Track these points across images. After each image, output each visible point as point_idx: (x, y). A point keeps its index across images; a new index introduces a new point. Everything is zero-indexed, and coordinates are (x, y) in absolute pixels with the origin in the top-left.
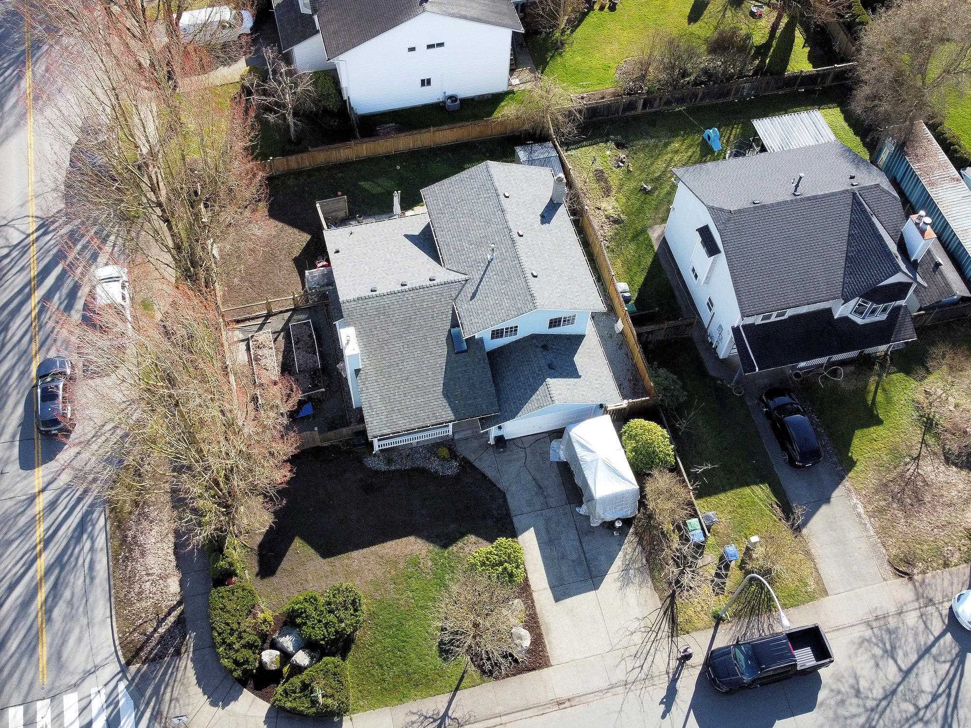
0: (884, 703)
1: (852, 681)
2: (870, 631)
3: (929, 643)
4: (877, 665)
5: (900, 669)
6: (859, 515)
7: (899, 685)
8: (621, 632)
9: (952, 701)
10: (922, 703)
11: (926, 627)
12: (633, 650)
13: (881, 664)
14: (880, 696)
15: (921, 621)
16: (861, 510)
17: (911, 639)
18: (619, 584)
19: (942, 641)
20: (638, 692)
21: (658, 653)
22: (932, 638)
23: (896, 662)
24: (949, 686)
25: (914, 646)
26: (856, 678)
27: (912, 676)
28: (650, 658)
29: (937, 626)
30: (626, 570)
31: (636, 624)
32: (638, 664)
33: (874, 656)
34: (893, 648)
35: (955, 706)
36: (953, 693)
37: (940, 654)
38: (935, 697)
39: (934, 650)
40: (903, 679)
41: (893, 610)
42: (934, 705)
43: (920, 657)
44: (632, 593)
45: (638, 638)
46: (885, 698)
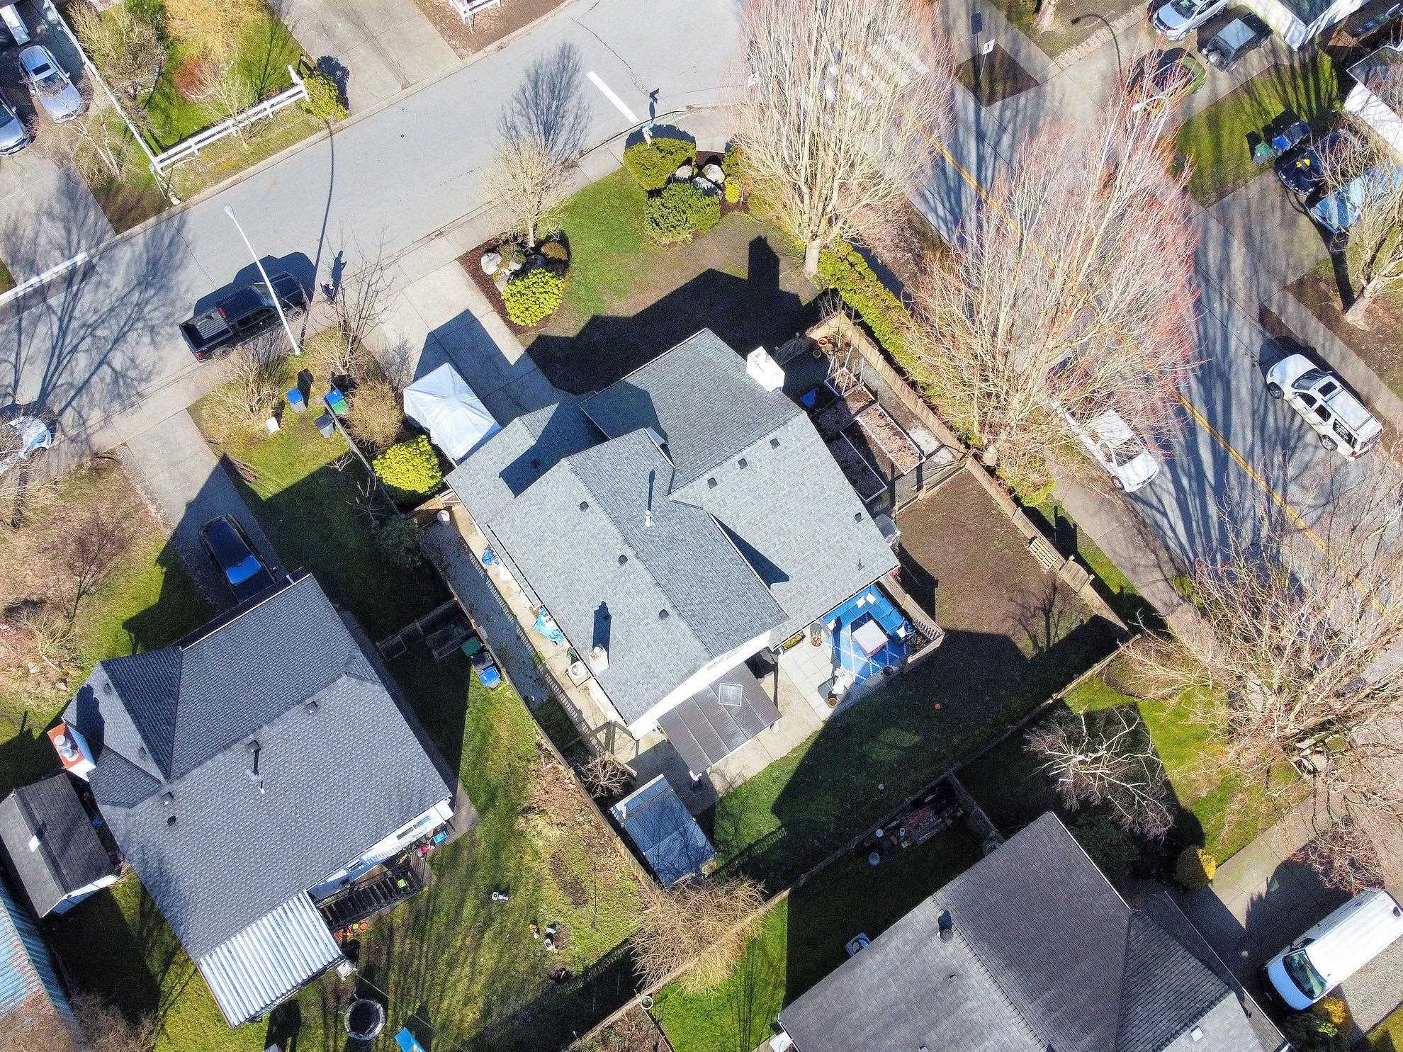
0: (126, 329)
1: (158, 339)
2: (140, 390)
3: (77, 399)
4: (132, 360)
5: (109, 364)
6: (153, 501)
7: (111, 349)
8: (397, 306)
9: (57, 352)
10: (88, 340)
11: (79, 413)
12: (380, 296)
13: (128, 363)
14: (130, 333)
15: (85, 416)
16: (152, 508)
17: (97, 396)
18: (408, 345)
19: (63, 404)
20: (368, 265)
21: (355, 301)
22: (74, 404)
23: (113, 369)
24: (59, 363)
25: (93, 390)
26: (153, 342)
27: (97, 361)
28: (363, 294)
29: (68, 418)
30: (404, 360)
31: (383, 317)
32: (373, 287)
33: (136, 367)
34: (115, 381)
35: (54, 348)
36: (55, 360)
37: (67, 391)
38: (74, 349)
39: (72, 393)
40: (106, 356)
41: (116, 418)
42: (75, 342)
43: (87, 381)
44: (393, 341)
45: (378, 307)
46: (125, 334)
